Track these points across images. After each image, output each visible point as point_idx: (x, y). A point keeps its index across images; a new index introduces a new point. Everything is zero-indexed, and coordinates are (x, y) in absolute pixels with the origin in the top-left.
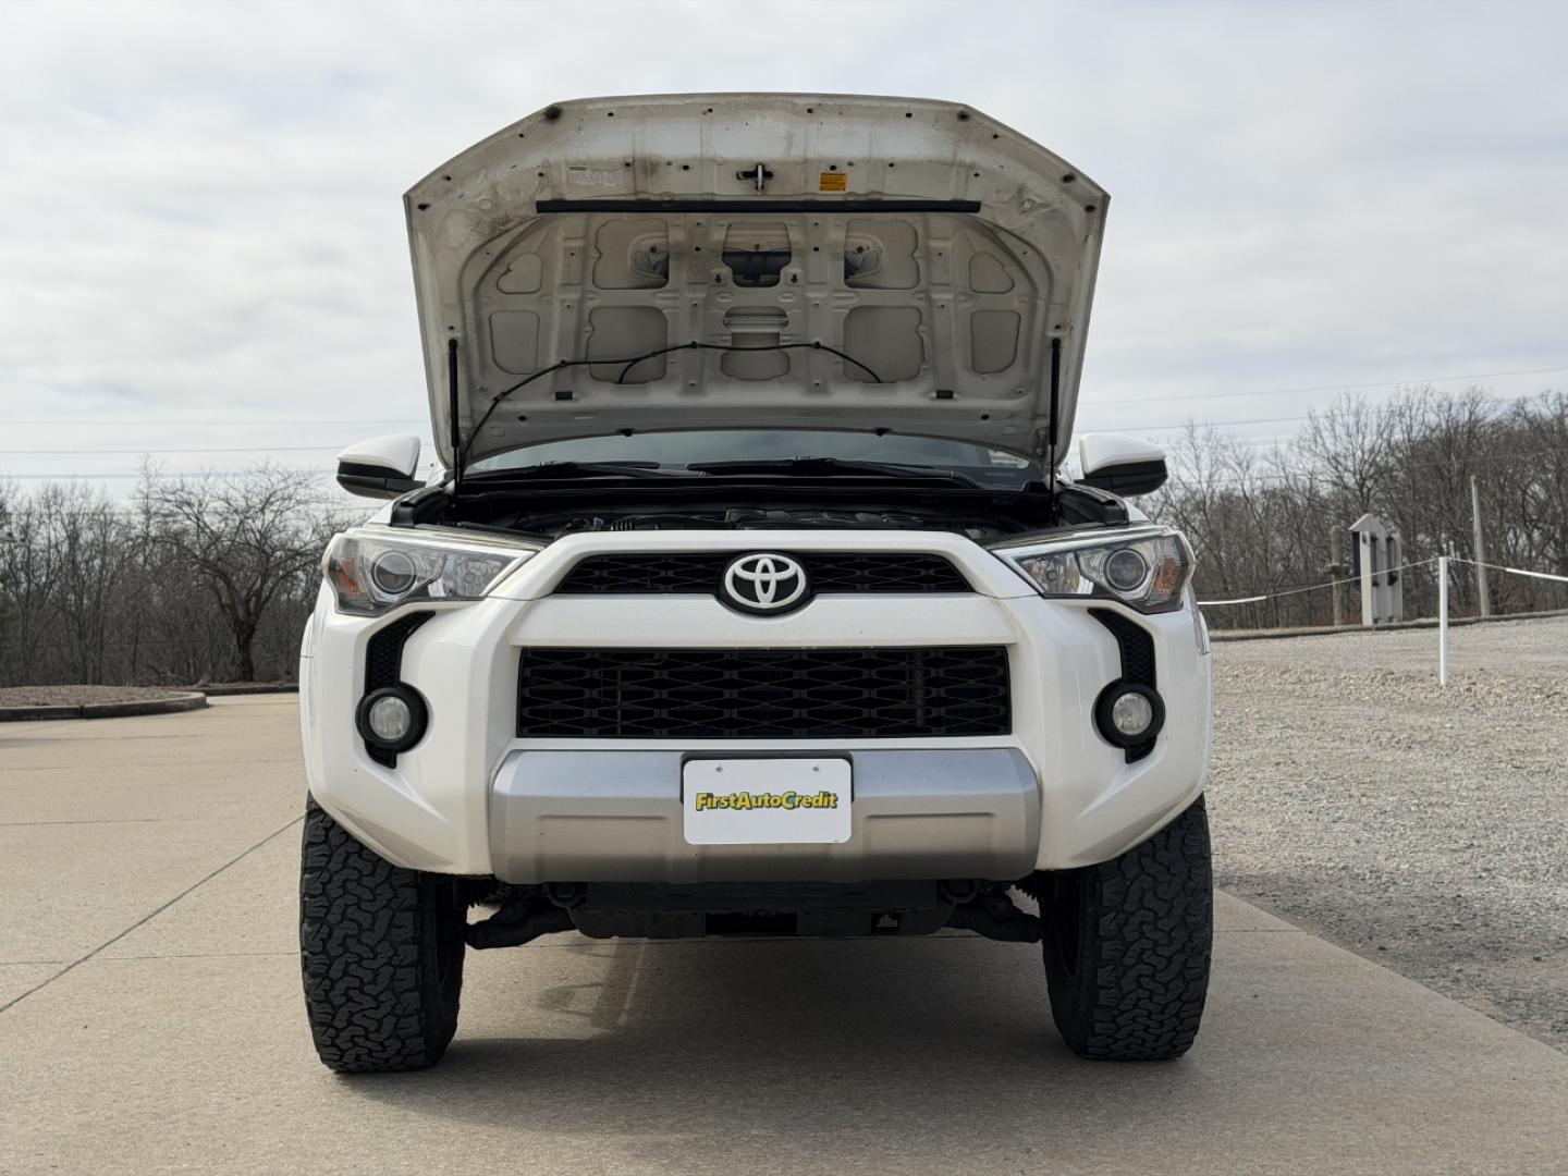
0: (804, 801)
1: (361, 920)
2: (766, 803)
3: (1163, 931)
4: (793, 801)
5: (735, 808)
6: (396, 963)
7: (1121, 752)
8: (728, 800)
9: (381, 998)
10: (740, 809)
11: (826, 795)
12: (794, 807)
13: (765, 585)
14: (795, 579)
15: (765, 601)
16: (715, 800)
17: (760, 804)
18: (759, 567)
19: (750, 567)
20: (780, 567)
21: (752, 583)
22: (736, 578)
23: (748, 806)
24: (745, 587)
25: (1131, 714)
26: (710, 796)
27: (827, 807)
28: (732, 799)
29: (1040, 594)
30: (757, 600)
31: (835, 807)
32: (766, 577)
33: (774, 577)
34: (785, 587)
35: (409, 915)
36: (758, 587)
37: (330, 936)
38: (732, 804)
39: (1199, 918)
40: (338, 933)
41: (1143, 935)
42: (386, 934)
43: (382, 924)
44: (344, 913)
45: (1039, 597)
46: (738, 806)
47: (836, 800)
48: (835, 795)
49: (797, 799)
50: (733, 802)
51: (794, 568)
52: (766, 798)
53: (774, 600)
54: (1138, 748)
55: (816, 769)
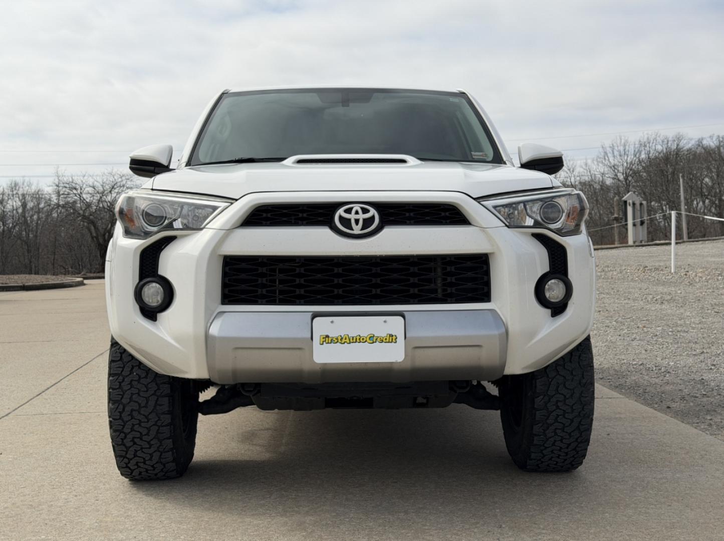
0: (379, 339)
1: (140, 402)
2: (358, 341)
3: (569, 405)
4: (372, 339)
5: (341, 343)
6: (159, 424)
7: (549, 311)
8: (337, 339)
9: (152, 442)
10: (344, 343)
11: (391, 336)
12: (373, 343)
13: (357, 221)
14: (373, 218)
15: (357, 230)
16: (330, 339)
17: (354, 341)
18: (353, 211)
19: (348, 211)
20: (365, 211)
21: (349, 220)
22: (341, 218)
23: (348, 342)
24: (346, 222)
25: (554, 290)
26: (327, 336)
27: (392, 342)
28: (340, 338)
29: (506, 226)
30: (352, 229)
31: (396, 342)
32: (357, 217)
33: (361, 216)
34: (368, 222)
35: (166, 400)
36: (353, 222)
37: (124, 409)
38: (339, 341)
39: (588, 398)
40: (128, 409)
41: (558, 407)
42: (153, 410)
43: (152, 403)
44: (131, 399)
45: (506, 228)
46: (343, 342)
47: (396, 338)
48: (396, 336)
49: (375, 338)
50: (340, 340)
51: (373, 212)
52: (358, 338)
53: (362, 229)
54: (558, 309)
55: (385, 322)
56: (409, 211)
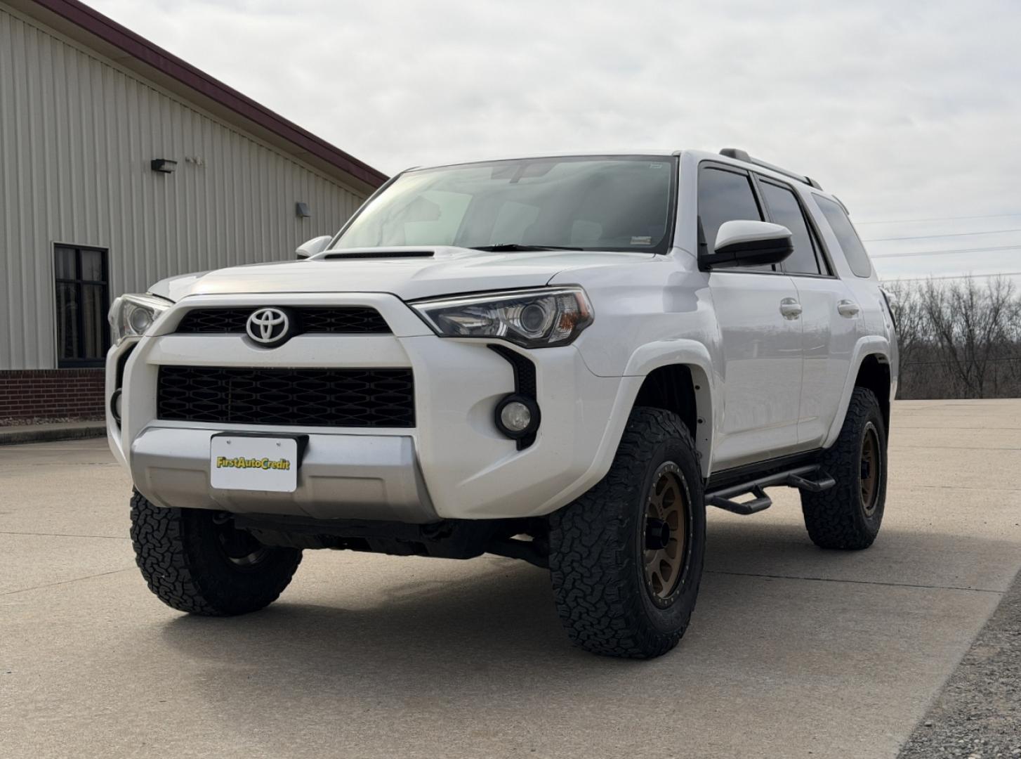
0: (273, 465)
2: (253, 465)
3: (586, 567)
4: (267, 464)
5: (237, 467)
7: (513, 443)
8: (233, 462)
10: (239, 467)
11: (284, 461)
12: (267, 468)
13: (266, 327)
14: (282, 324)
15: (266, 338)
16: (227, 462)
17: (250, 465)
18: (264, 317)
19: (259, 317)
20: (276, 316)
21: (258, 326)
22: (252, 324)
23: (244, 465)
24: (255, 329)
25: (517, 416)
26: (224, 458)
27: (284, 469)
28: (236, 461)
29: (436, 334)
30: (261, 337)
31: (288, 469)
32: (266, 323)
33: (271, 322)
34: (277, 329)
36: (262, 329)
38: (236, 465)
39: (609, 561)
41: (573, 569)
45: (436, 337)
46: (239, 465)
47: (289, 465)
48: (288, 462)
49: (269, 463)
50: (236, 463)
51: (283, 317)
52: (253, 461)
53: (272, 336)
54: (525, 439)
55: (278, 445)
56: (331, 316)
